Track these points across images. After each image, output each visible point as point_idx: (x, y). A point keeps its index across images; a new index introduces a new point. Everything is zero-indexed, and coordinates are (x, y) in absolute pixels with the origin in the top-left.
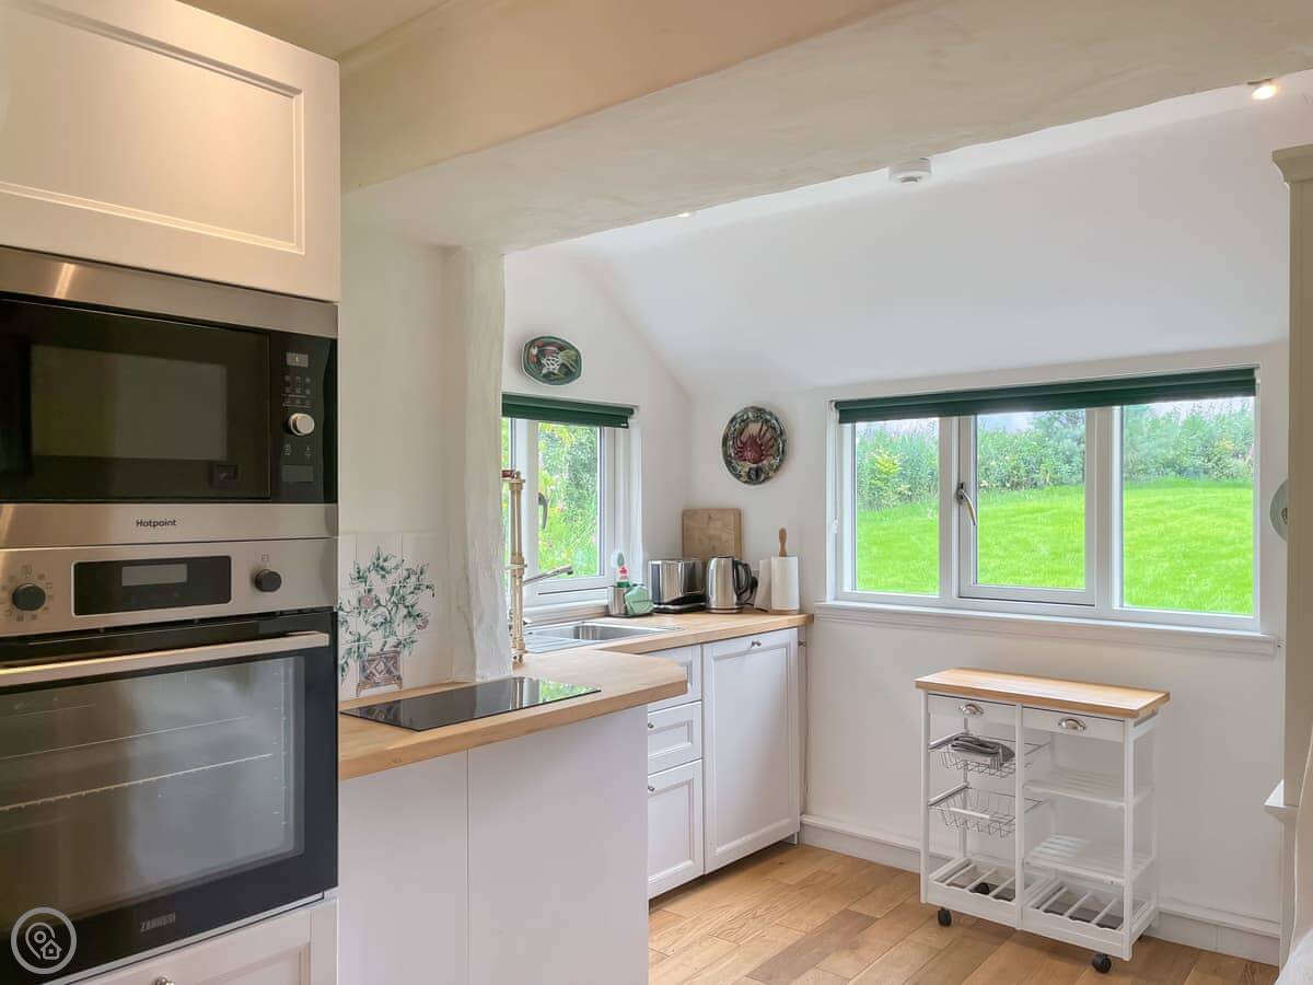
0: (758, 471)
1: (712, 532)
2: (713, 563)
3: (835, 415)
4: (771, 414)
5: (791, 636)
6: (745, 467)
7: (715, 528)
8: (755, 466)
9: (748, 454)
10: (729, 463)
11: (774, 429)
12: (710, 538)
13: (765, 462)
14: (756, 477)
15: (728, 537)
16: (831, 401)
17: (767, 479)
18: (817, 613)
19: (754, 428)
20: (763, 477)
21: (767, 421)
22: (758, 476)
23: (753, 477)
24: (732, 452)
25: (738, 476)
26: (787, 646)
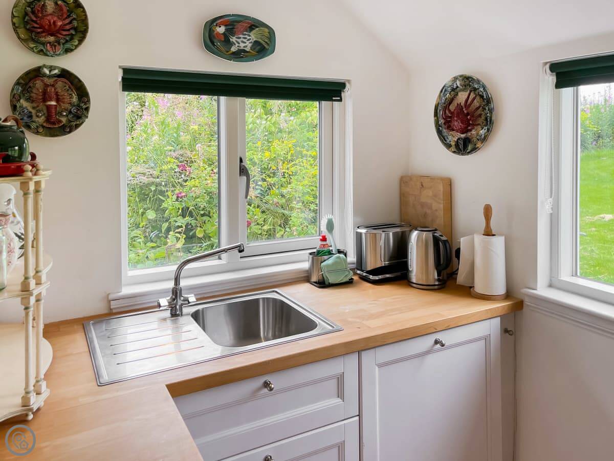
0: (467, 141)
1: (423, 200)
2: (414, 235)
3: (552, 79)
4: (478, 82)
5: (492, 327)
6: (453, 137)
7: (426, 196)
8: (463, 136)
9: (457, 124)
10: (439, 133)
11: (482, 97)
12: (423, 205)
13: (473, 132)
14: (464, 147)
15: (438, 206)
16: (546, 63)
17: (475, 149)
18: (527, 301)
19: (462, 97)
20: (470, 148)
21: (475, 89)
22: (465, 146)
23: (461, 147)
24: (442, 121)
25: (448, 146)
26: (486, 339)
